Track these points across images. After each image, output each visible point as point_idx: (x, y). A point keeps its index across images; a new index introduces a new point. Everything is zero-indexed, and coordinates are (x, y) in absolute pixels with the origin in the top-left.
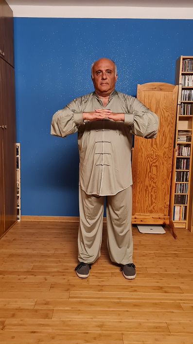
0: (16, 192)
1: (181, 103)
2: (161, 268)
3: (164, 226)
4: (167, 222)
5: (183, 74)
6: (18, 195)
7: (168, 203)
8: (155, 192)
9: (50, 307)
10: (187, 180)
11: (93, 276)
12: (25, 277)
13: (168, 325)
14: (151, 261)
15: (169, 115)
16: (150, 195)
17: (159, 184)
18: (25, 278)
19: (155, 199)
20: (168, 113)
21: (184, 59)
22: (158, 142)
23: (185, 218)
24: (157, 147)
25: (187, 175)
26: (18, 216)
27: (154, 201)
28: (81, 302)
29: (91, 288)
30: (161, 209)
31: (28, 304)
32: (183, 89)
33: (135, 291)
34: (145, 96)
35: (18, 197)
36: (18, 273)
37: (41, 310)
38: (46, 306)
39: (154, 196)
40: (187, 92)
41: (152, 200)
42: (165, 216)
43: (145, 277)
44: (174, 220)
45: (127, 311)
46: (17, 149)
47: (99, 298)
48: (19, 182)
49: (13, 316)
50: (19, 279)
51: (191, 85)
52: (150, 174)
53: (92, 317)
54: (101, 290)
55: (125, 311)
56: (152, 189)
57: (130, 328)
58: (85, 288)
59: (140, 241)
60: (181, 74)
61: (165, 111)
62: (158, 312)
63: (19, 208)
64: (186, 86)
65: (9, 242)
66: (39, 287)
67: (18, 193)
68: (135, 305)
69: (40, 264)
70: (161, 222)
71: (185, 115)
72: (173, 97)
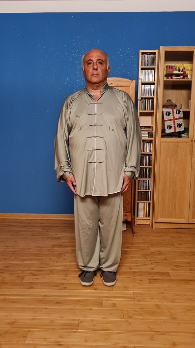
1: (142, 98)
5: (142, 69)
7: (130, 200)
10: (149, 177)
11: (31, 273)
13: (80, 322)
21: (143, 53)
23: (149, 215)
25: (149, 171)
28: (4, 300)
29: (22, 285)
32: (143, 84)
33: (65, 288)
40: (147, 87)
42: (127, 213)
44: (137, 216)
45: (46, 308)
47: (25, 296)
51: (151, 80)
53: (7, 314)
54: (32, 288)
55: (44, 308)
57: (40, 326)
58: (16, 285)
60: (140, 69)
62: (77, 309)
64: (147, 81)
68: (58, 303)
71: (146, 111)
72: (131, 92)
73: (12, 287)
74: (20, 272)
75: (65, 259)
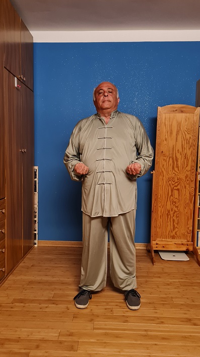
0: (33, 216)
2: (187, 298)
3: (187, 252)
4: (191, 249)
6: (35, 219)
7: (191, 228)
8: (177, 217)
9: (75, 339)
11: (117, 305)
12: (47, 305)
14: (176, 290)
15: (190, 138)
16: (172, 220)
17: (181, 209)
18: (47, 307)
19: (177, 224)
20: (190, 135)
22: (179, 165)
24: (179, 170)
26: (35, 241)
27: (176, 226)
28: (106, 334)
29: (115, 318)
30: (184, 235)
31: (52, 335)
33: (162, 323)
34: (165, 118)
35: (36, 221)
36: (40, 302)
37: (65, 341)
38: (70, 337)
39: (176, 221)
41: (174, 225)
42: (188, 241)
43: (172, 308)
44: (197, 246)
45: (156, 344)
46: (35, 172)
47: (125, 330)
48: (36, 206)
49: (37, 347)
50: (41, 308)
52: (172, 198)
53: (118, 350)
54: (126, 321)
55: (153, 344)
56: (174, 213)
58: (110, 318)
59: (163, 269)
61: (186, 133)
62: (189, 346)
63: (36, 232)
65: (28, 268)
66: (61, 317)
67: (35, 217)
68: (164, 339)
69: (61, 292)
70: (184, 249)
72: (195, 119)
73: (106, 320)
74: (105, 304)
75: (143, 291)
